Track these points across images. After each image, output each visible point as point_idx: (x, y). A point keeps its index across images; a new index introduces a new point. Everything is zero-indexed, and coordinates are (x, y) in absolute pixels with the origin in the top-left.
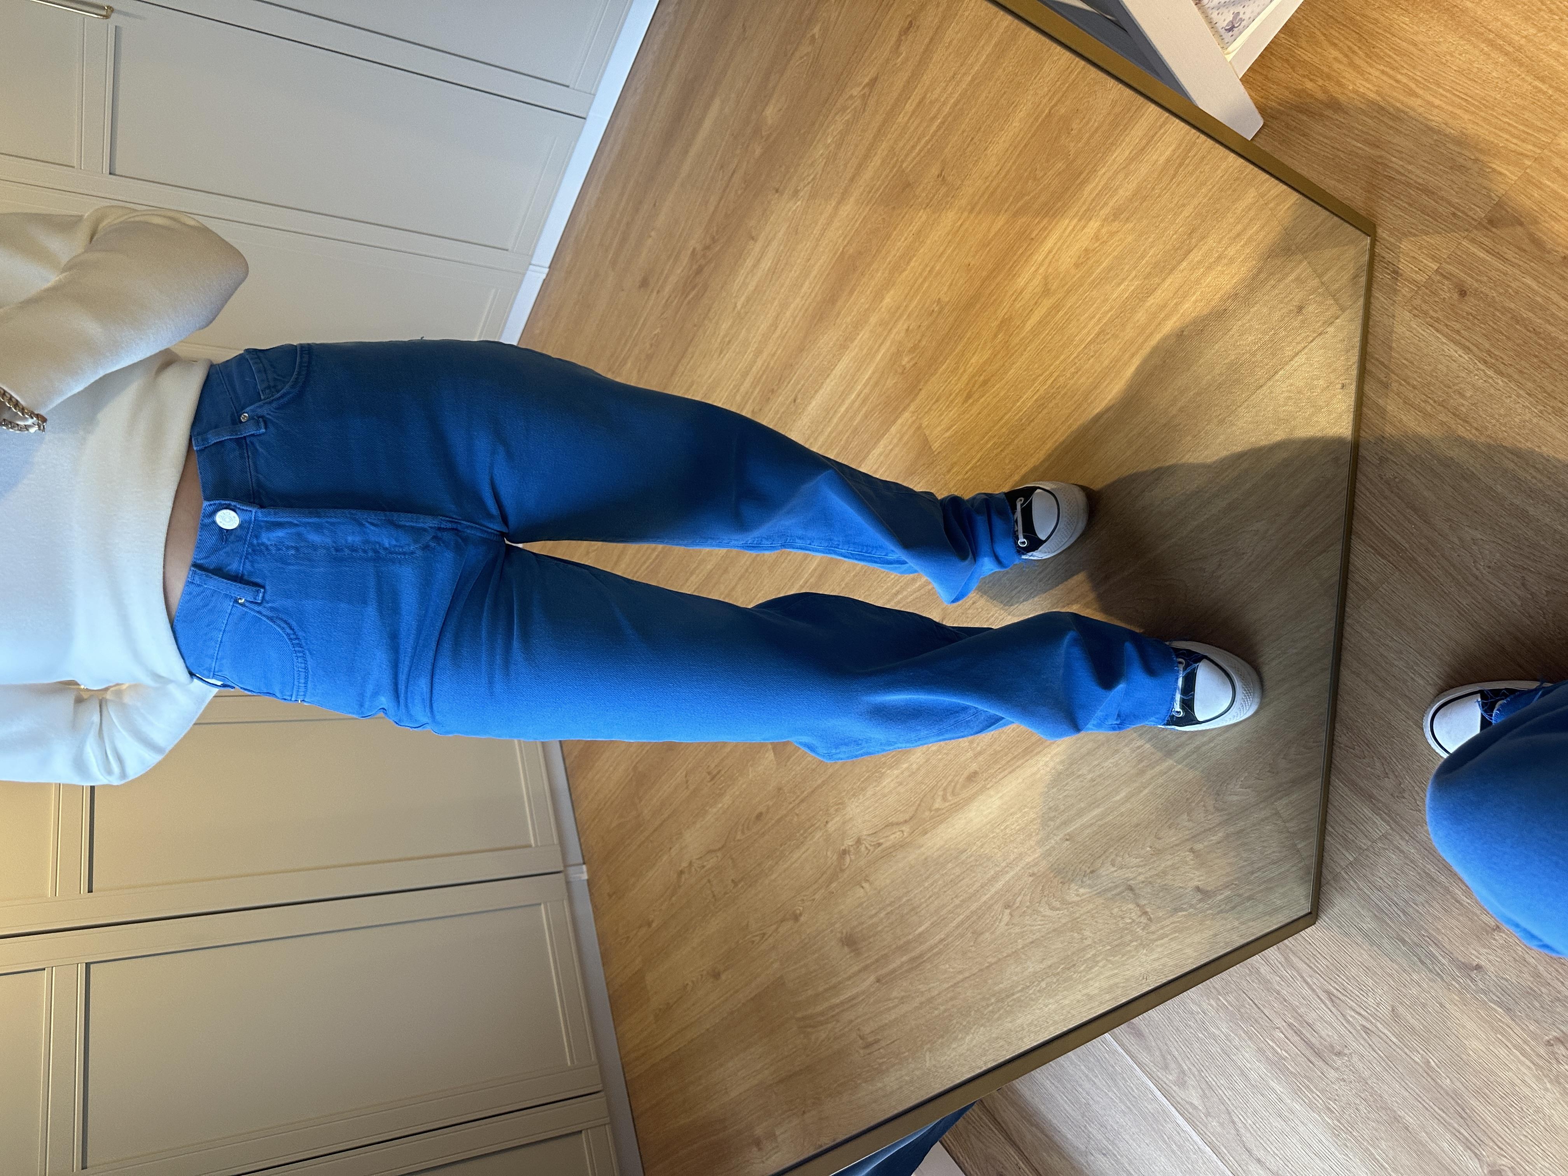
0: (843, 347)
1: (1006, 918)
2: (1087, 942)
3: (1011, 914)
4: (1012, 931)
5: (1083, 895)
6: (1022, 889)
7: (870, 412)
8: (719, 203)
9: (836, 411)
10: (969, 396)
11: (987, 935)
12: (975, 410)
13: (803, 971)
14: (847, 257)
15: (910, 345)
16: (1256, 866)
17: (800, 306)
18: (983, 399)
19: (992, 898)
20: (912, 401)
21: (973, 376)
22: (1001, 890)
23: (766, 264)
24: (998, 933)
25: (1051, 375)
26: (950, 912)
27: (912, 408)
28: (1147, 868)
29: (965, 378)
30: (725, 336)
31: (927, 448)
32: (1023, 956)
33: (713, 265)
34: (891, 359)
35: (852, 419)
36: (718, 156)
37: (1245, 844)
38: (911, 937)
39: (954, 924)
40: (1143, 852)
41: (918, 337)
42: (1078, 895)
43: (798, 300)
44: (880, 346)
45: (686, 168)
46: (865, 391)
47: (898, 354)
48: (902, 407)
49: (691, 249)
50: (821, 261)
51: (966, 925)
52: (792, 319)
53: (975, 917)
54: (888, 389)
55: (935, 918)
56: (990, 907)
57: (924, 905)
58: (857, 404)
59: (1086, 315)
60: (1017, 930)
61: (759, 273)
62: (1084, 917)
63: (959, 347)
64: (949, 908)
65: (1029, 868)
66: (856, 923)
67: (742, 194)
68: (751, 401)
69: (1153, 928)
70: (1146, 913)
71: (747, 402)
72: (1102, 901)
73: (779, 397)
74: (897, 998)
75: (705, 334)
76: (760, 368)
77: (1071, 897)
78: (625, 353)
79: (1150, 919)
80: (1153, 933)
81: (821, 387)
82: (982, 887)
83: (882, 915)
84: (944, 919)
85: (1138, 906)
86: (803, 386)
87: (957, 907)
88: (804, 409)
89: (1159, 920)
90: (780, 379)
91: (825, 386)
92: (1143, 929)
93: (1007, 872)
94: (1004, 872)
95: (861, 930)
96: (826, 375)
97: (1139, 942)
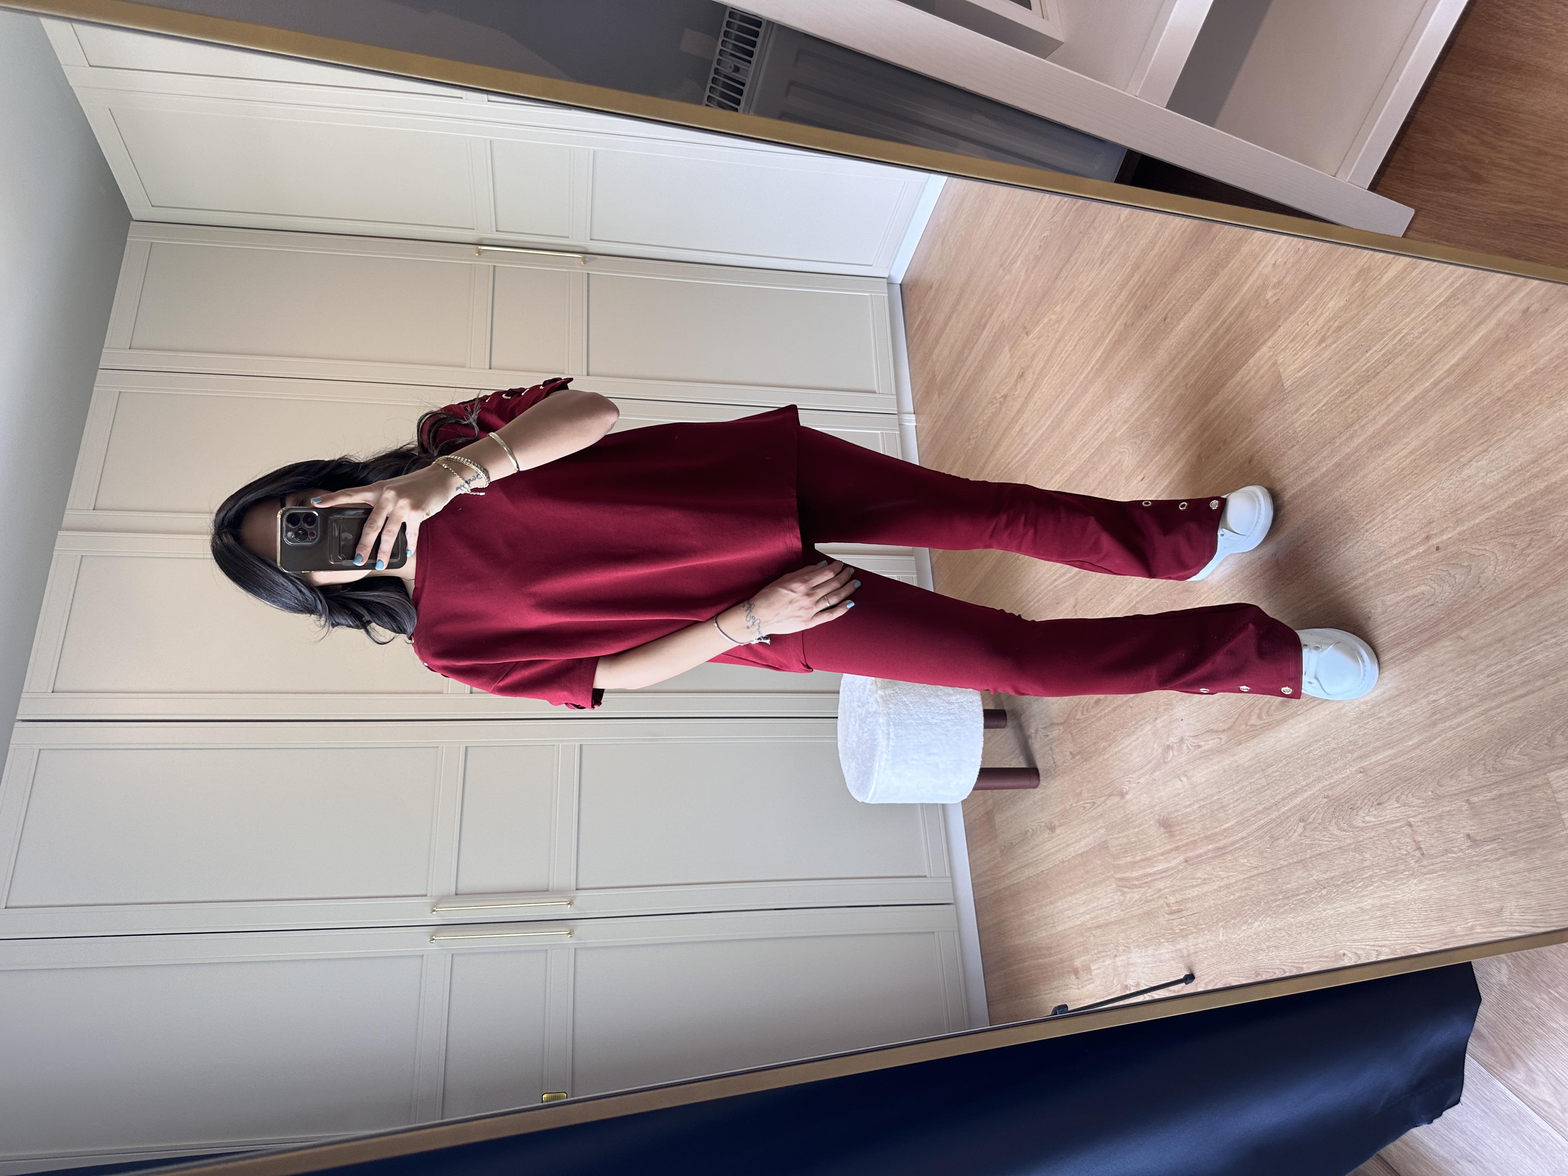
0: (1215, 272)
1: (1300, 830)
3: (1304, 827)
4: (1303, 841)
5: (1368, 822)
6: (1317, 807)
7: (1231, 342)
9: (1201, 336)
10: (1322, 341)
11: (1282, 841)
12: (1327, 354)
13: (1125, 841)
15: (1275, 280)
16: (1523, 827)
18: (1335, 345)
19: (1289, 810)
20: (1271, 336)
21: (1328, 321)
22: (1299, 805)
24: (1292, 840)
25: (1400, 332)
27: (1270, 343)
28: (1427, 809)
29: (1321, 321)
31: (1280, 384)
32: (1310, 865)
37: (1516, 805)
38: (1217, 830)
39: (1255, 826)
40: (1425, 795)
41: (1283, 273)
42: (1364, 822)
44: (1248, 277)
46: (1230, 322)
47: (1264, 288)
48: (1261, 341)
51: (1266, 829)
53: (1274, 824)
55: (1240, 818)
56: (1287, 818)
57: (1232, 806)
62: (1367, 842)
63: (1318, 291)
64: (1253, 812)
65: (1325, 791)
66: (1172, 810)
68: (1124, 314)
69: (1425, 863)
70: (1420, 848)
71: (1120, 316)
72: (1384, 831)
73: (1151, 314)
74: (1201, 879)
75: (1089, 242)
76: (1137, 283)
77: (1358, 822)
78: (1016, 250)
79: (1423, 854)
80: (1425, 867)
81: (1189, 310)
82: (1283, 799)
83: (1196, 807)
84: (1247, 821)
85: (1414, 841)
86: (1174, 306)
87: (1259, 812)
88: (1172, 329)
89: (1431, 856)
90: (1154, 296)
91: (1193, 309)
92: (1416, 862)
93: (1306, 790)
94: (1302, 790)
95: (1176, 817)
96: (1196, 298)
97: (1411, 872)
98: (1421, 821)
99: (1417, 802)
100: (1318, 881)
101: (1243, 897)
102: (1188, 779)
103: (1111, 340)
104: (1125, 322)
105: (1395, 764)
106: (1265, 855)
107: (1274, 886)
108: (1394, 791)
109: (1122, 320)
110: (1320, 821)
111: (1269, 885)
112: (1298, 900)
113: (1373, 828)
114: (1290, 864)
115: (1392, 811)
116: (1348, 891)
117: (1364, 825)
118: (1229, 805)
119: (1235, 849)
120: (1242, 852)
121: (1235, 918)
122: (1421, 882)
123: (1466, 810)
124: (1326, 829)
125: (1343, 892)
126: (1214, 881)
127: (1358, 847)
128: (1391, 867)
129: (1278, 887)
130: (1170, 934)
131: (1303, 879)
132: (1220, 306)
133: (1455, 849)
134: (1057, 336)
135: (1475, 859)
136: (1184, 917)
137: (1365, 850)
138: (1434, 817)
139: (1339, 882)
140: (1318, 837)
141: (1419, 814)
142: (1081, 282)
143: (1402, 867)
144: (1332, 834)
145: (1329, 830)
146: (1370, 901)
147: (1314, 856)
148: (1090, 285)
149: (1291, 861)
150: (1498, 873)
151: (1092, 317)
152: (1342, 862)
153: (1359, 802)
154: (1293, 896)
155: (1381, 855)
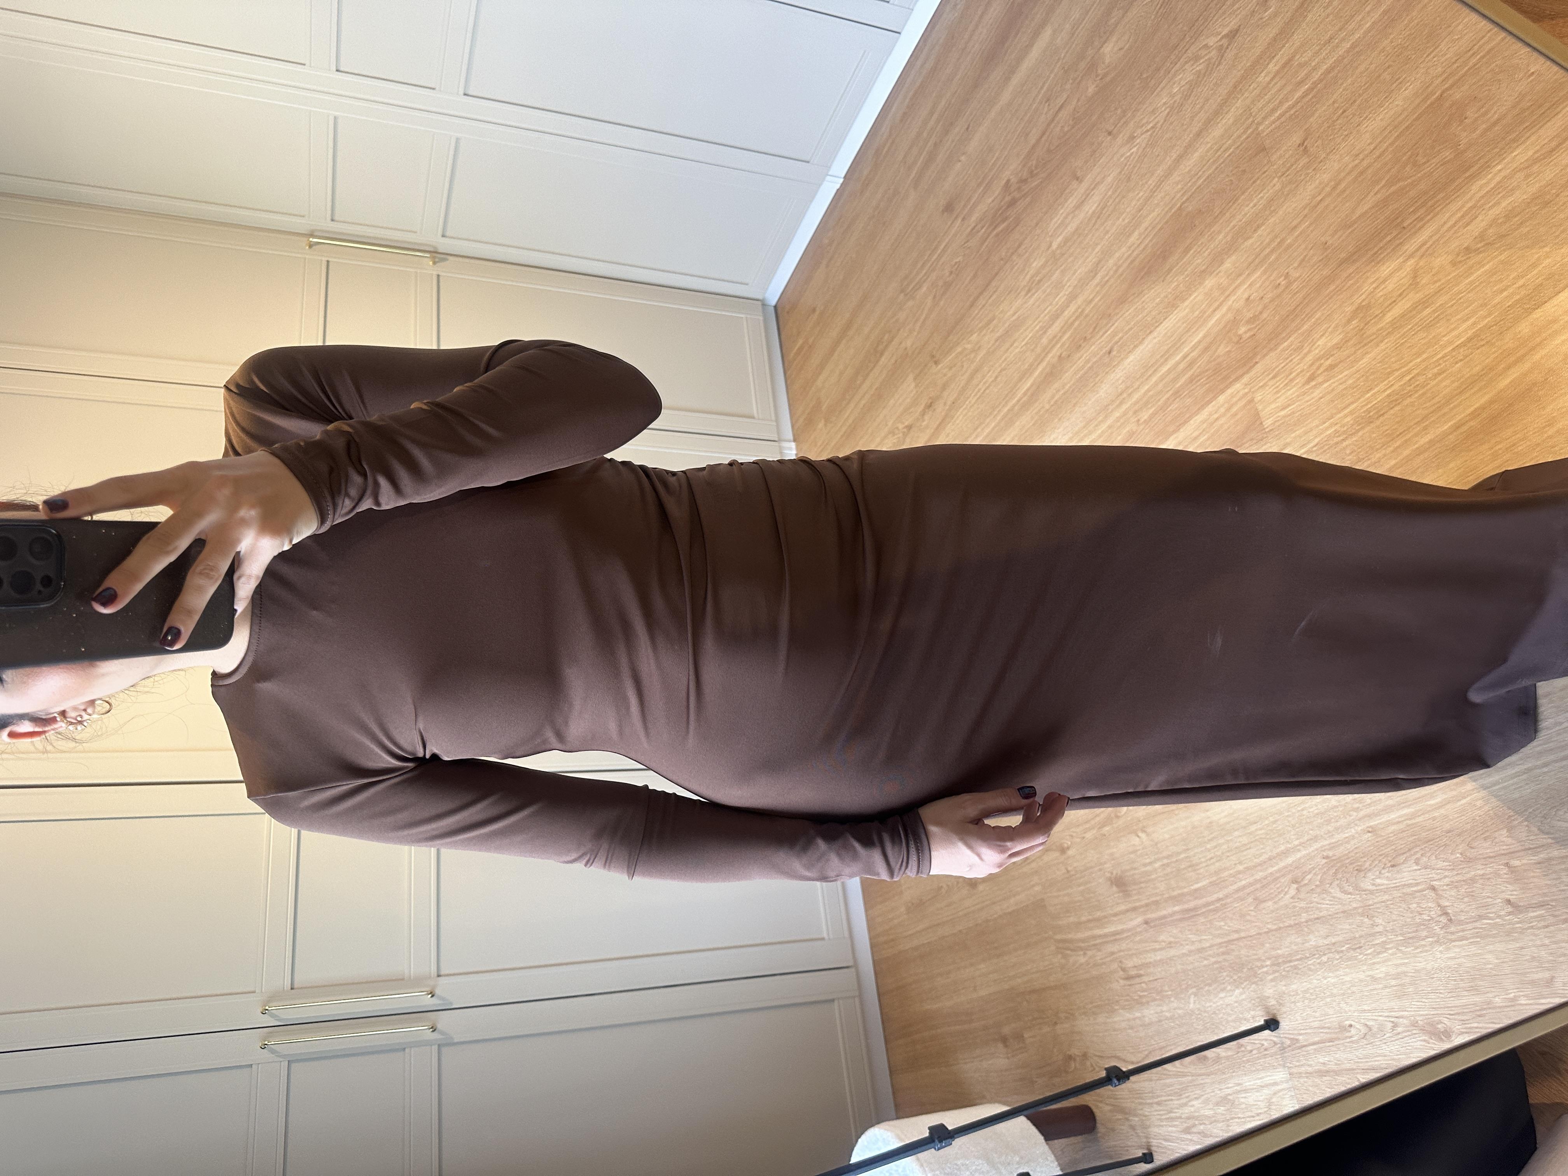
0: (1172, 305)
1: (1292, 892)
2: (1377, 929)
3: (1298, 889)
4: (1297, 904)
5: (1379, 885)
6: (1314, 868)
7: (1198, 376)
8: (1041, 137)
9: (1157, 369)
10: (1311, 379)
11: (1270, 903)
12: (1317, 394)
13: (1066, 899)
14: (1184, 213)
15: (1250, 315)
17: (1126, 255)
18: (1328, 384)
19: (1279, 871)
20: (1247, 372)
21: (1319, 359)
22: (1291, 865)
23: (1090, 207)
24: (1281, 903)
26: (1231, 876)
27: (1245, 379)
28: (1455, 873)
29: (1309, 358)
30: (1037, 273)
31: (1258, 423)
32: (1306, 929)
33: (1028, 199)
34: (1225, 327)
35: (1175, 380)
36: (1045, 88)
38: (1185, 890)
39: (1235, 887)
40: (1452, 857)
41: (1260, 308)
42: (1374, 885)
43: (1124, 249)
44: (1215, 311)
45: (1006, 96)
46: (1192, 355)
47: (1235, 322)
48: (1233, 377)
49: (1006, 179)
50: (1155, 213)
51: (1248, 891)
52: (1114, 268)
53: (1258, 886)
54: (1219, 356)
55: (1214, 878)
56: (1276, 879)
57: (1204, 865)
58: (1182, 366)
59: (1458, 317)
60: (1303, 904)
61: (1081, 216)
62: (1378, 906)
63: (1305, 327)
64: (1231, 872)
65: (1324, 851)
66: (1128, 867)
67: (1068, 131)
68: (1059, 345)
69: (1453, 929)
70: (1446, 914)
71: (1054, 346)
72: (1399, 895)
73: (1091, 346)
74: (1164, 942)
75: (1012, 269)
76: (1074, 313)
77: (1367, 885)
78: (920, 277)
79: (1450, 920)
80: (1453, 933)
81: (1141, 343)
82: (1270, 859)
83: (1157, 865)
84: (1223, 881)
85: (1439, 906)
86: (1121, 338)
87: (1239, 872)
88: (1119, 362)
89: (1460, 922)
90: (1095, 328)
91: (1146, 342)
92: (1441, 928)
93: (1299, 850)
94: (1295, 849)
95: (1133, 875)
96: (1148, 332)
97: (1435, 939)
98: (1448, 885)
99: (1441, 864)
100: (1316, 947)
101: (1220, 962)
102: (1148, 835)
103: (1042, 372)
104: (1058, 354)
105: (1415, 824)
106: (1248, 918)
107: (1261, 951)
108: (1412, 852)
109: (1056, 351)
110: (1318, 883)
111: (1254, 950)
112: (1291, 966)
113: (1385, 891)
114: (1280, 928)
115: (1409, 873)
116: (1356, 958)
117: (1374, 888)
118: (1201, 863)
119: (1210, 911)
120: (1219, 914)
121: (1210, 985)
122: (1448, 949)
123: (1506, 874)
124: (1325, 891)
125: (1349, 959)
126: (1181, 945)
127: (1367, 912)
128: (1409, 933)
129: (1265, 952)
130: (1127, 1000)
131: (1297, 944)
132: (1180, 339)
133: (1491, 915)
134: (973, 367)
135: (1518, 925)
136: (1144, 982)
137: (1376, 914)
138: (1464, 881)
139: (1344, 948)
140: (1315, 900)
141: (1445, 877)
142: (1002, 312)
143: (1425, 933)
144: (1334, 897)
145: (1330, 893)
146: (1383, 969)
147: (1310, 920)
148: (1015, 313)
149: (1281, 925)
150: (1547, 941)
151: (1017, 347)
152: (1348, 927)
153: (1368, 864)
154: (1285, 962)
155: (1395, 921)
